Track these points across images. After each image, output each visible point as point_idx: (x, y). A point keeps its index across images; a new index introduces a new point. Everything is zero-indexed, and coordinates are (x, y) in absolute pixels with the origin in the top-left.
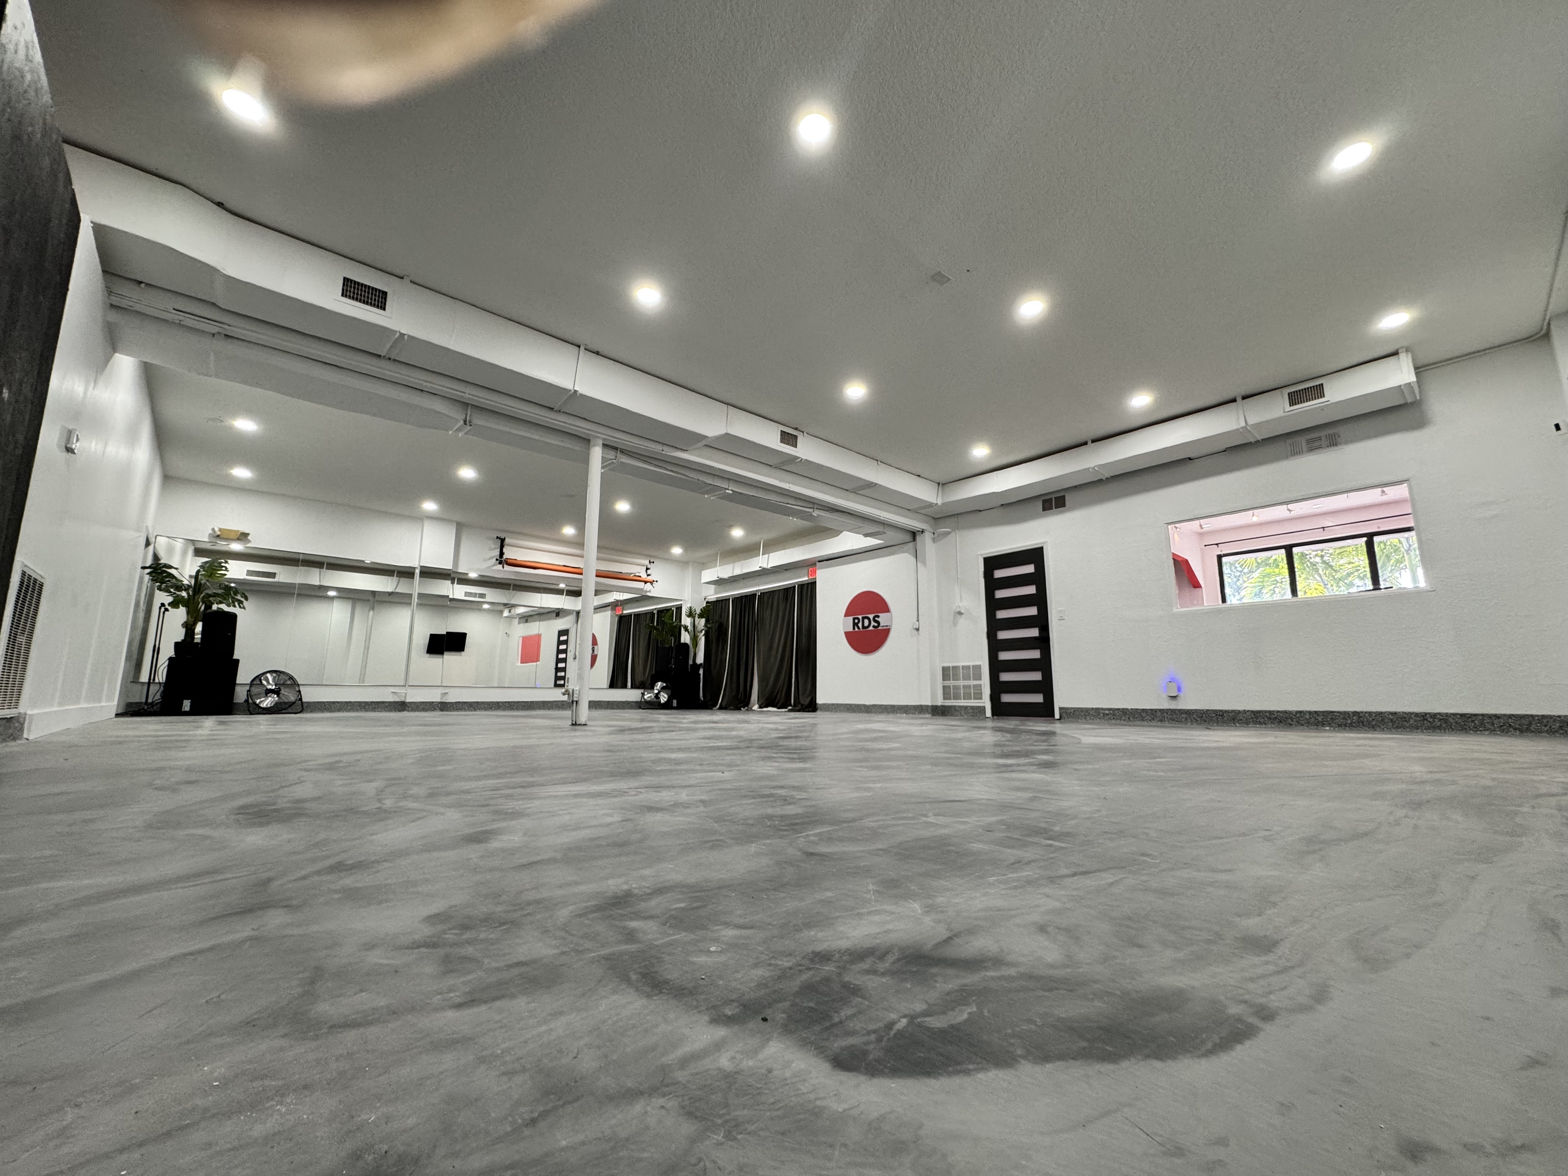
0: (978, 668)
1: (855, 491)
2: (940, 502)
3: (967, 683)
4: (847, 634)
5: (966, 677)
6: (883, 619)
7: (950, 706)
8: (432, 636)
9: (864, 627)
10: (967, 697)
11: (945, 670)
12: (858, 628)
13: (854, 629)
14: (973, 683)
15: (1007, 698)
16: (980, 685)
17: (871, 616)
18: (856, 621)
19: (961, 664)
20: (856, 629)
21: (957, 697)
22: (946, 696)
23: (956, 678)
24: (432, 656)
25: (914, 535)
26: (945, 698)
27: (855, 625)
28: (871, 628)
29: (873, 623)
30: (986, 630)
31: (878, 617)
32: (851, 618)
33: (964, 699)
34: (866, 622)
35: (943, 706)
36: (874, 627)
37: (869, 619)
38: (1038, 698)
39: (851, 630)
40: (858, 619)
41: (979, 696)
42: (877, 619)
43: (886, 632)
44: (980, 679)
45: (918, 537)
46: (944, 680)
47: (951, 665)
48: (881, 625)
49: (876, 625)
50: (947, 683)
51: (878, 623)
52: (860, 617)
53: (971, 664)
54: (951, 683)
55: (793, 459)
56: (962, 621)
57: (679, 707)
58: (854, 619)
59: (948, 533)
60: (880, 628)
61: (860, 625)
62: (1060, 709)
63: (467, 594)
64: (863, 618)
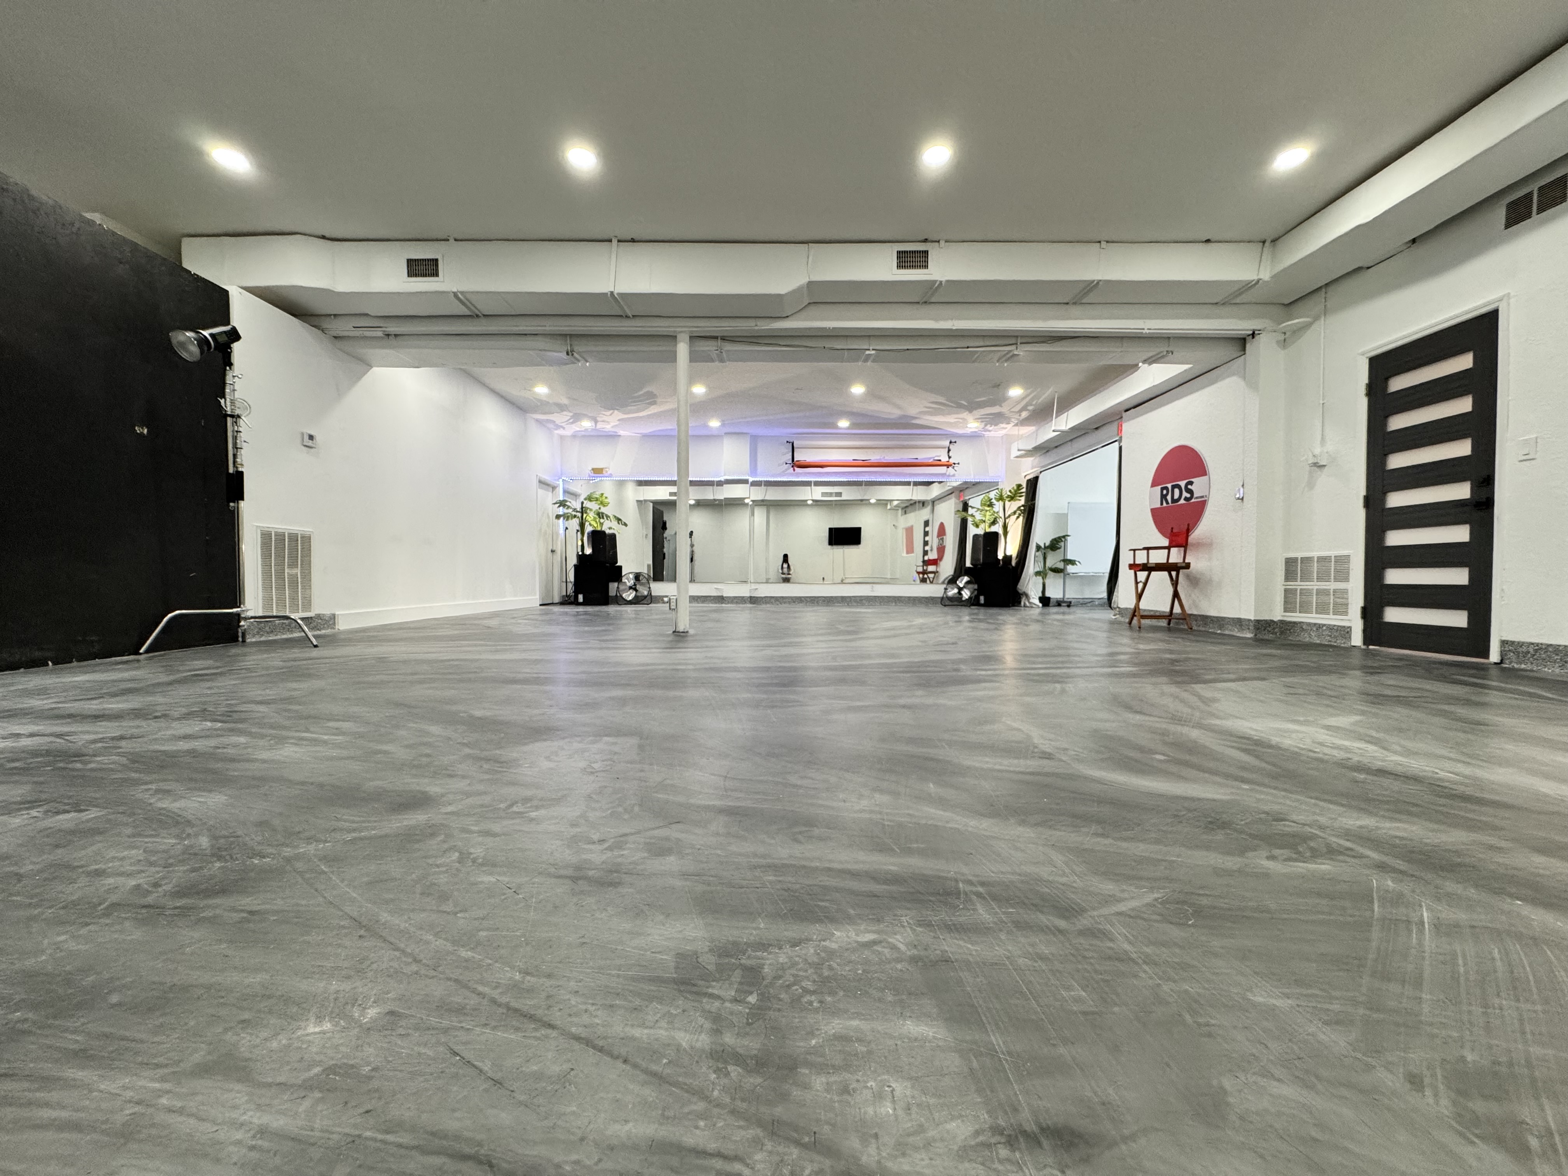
0: (1343, 561)
1: (1076, 302)
2: (1265, 275)
3: (1323, 585)
4: (1154, 511)
5: (1323, 576)
6: (1199, 486)
7: (1295, 623)
8: (831, 530)
9: (1174, 501)
10: (1322, 609)
11: (1290, 563)
12: (1167, 503)
13: (1162, 504)
14: (1332, 586)
15: (1394, 615)
16: (1345, 591)
17: (1183, 484)
18: (1165, 492)
19: (1315, 554)
20: (1165, 504)
21: (1305, 608)
22: (1288, 606)
23: (1306, 577)
24: (835, 547)
25: (1242, 342)
26: (1286, 610)
27: (1163, 497)
28: (1182, 501)
29: (1185, 494)
30: (1363, 492)
31: (1191, 483)
32: (1159, 488)
33: (1317, 613)
34: (1177, 491)
35: (1282, 622)
36: (1186, 499)
37: (1179, 487)
38: (1458, 619)
39: (1158, 505)
40: (1166, 488)
41: (1342, 608)
42: (1189, 487)
43: (1201, 506)
44: (1346, 579)
45: (1248, 346)
46: (1287, 579)
47: (1299, 555)
48: (1195, 496)
49: (1188, 495)
50: (1292, 585)
51: (1191, 492)
52: (1169, 486)
53: (1332, 553)
54: (1298, 585)
55: (932, 287)
56: (1323, 479)
57: (988, 604)
58: (1162, 489)
59: (1306, 326)
60: (1193, 500)
61: (1169, 498)
62: (1504, 643)
63: (824, 494)
64: (1174, 487)
